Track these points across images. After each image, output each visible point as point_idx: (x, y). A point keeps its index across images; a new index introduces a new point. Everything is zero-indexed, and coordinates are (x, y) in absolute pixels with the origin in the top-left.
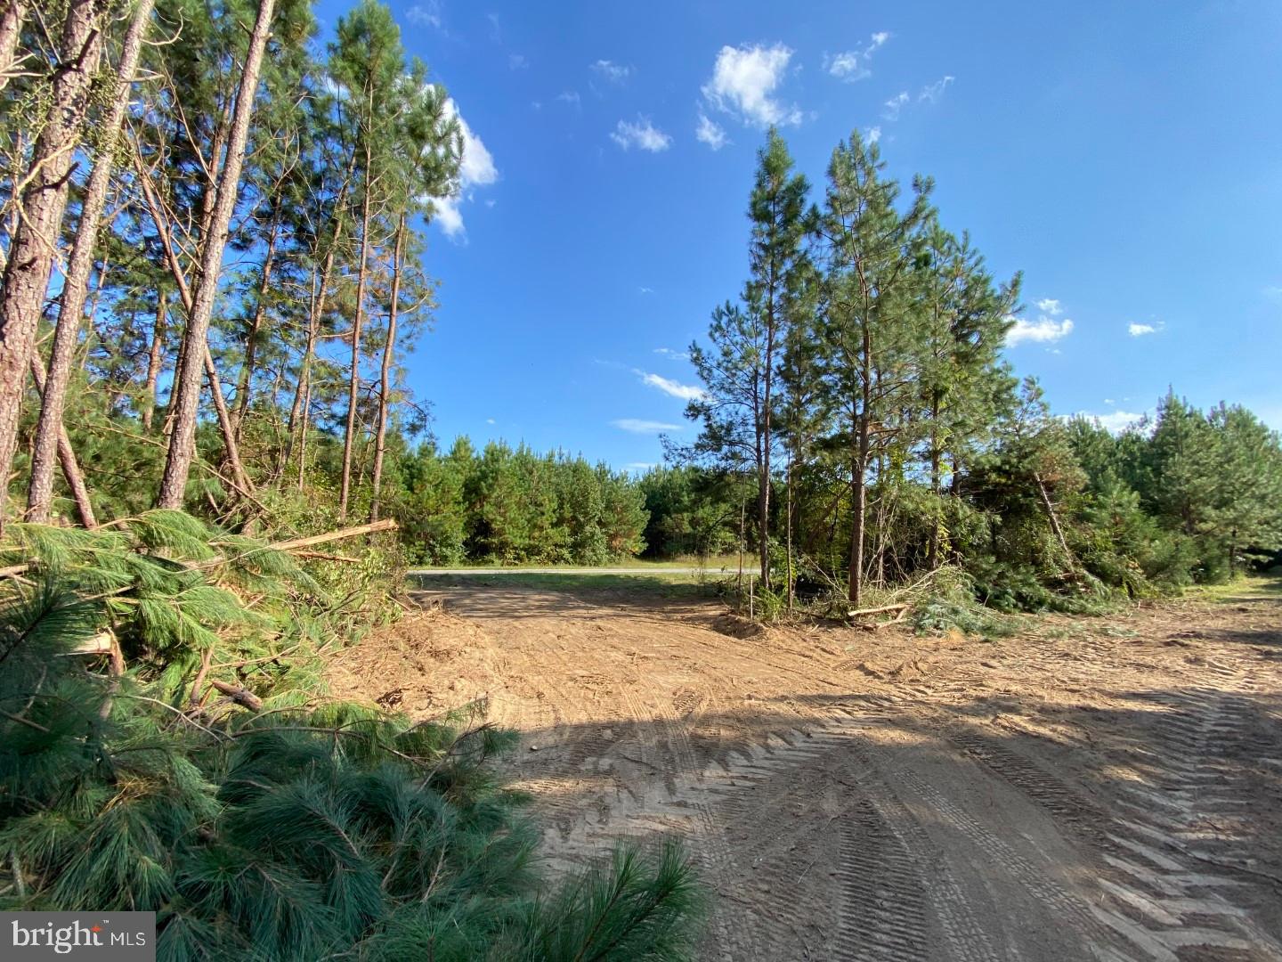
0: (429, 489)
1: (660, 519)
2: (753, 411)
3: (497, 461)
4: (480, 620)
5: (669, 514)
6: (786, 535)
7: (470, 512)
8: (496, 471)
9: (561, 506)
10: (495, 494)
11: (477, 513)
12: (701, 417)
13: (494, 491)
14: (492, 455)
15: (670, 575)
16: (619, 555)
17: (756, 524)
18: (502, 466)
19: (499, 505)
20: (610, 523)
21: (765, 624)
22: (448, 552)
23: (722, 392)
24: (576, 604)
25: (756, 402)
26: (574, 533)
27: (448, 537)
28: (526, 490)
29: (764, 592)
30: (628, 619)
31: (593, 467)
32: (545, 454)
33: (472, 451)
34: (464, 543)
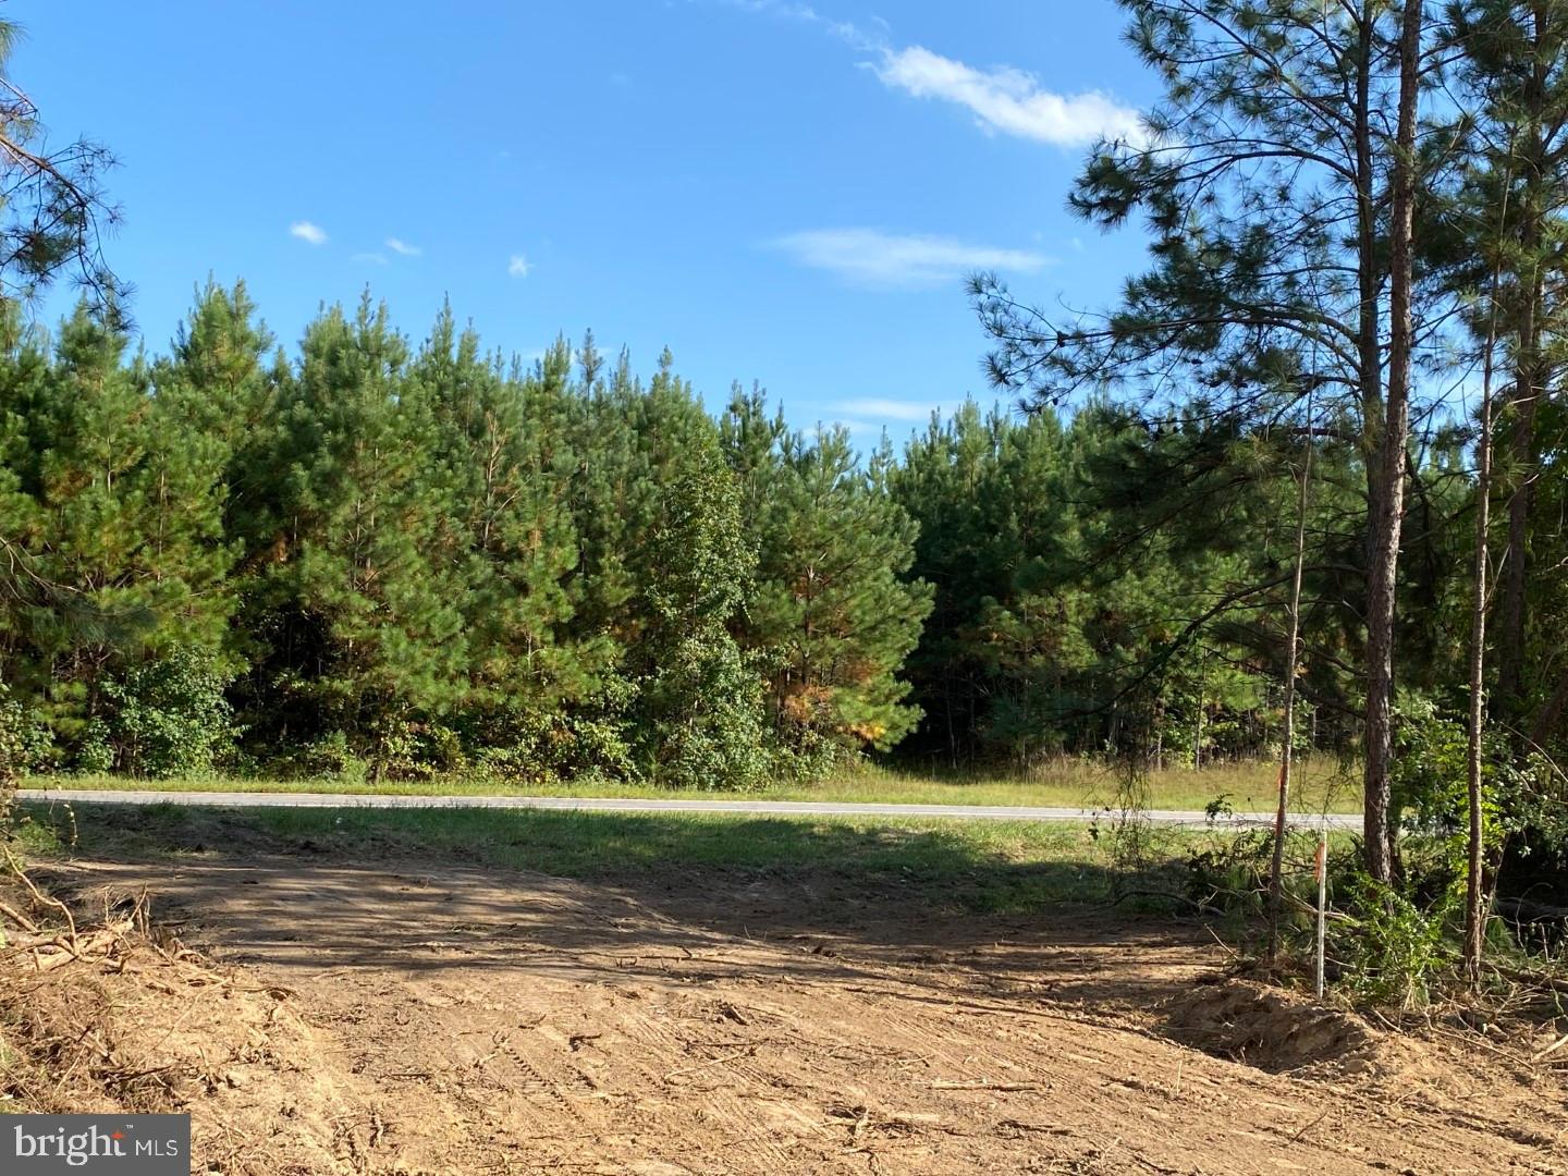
0: (101, 492)
1: (973, 614)
2: (1350, 187)
3: (351, 383)
4: (286, 970)
5: (1006, 597)
6: (1468, 675)
7: (251, 579)
8: (349, 424)
9: (589, 561)
10: (343, 513)
11: (276, 584)
12: (1140, 213)
13: (341, 498)
14: (333, 360)
15: (1006, 827)
16: (813, 750)
17: (1353, 639)
18: (372, 403)
19: (357, 552)
20: (778, 628)
21: (1373, 1020)
22: (170, 725)
23: (1229, 110)
24: (643, 924)
25: (1363, 151)
26: (639, 663)
27: (168, 671)
28: (459, 495)
29: (1372, 895)
30: (838, 985)
31: (715, 409)
32: (533, 357)
33: (260, 347)
34: (229, 694)
